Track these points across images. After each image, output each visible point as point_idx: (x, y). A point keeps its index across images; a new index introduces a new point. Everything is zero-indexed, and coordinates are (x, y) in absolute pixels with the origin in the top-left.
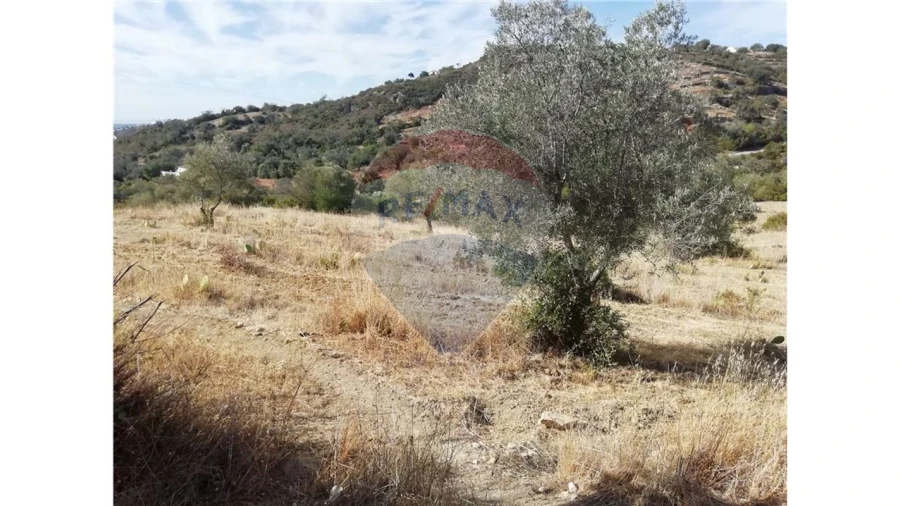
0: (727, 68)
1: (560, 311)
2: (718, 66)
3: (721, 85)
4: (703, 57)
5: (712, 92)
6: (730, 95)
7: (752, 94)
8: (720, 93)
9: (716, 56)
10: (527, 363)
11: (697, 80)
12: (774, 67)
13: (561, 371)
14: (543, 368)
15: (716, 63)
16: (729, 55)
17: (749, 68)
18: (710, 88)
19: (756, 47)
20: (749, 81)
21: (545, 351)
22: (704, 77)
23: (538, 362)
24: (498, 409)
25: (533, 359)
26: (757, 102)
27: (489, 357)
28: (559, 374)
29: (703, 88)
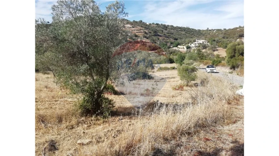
0: (147, 28)
1: (91, 101)
2: (145, 28)
3: (146, 33)
4: (141, 25)
5: (143, 35)
6: (148, 36)
7: (153, 36)
8: (145, 35)
9: (144, 25)
10: (79, 121)
11: (140, 31)
12: (157, 29)
13: (91, 122)
14: (85, 122)
15: (144, 27)
16: (147, 25)
17: (152, 29)
18: (143, 34)
19: (153, 24)
20: (152, 32)
21: (86, 116)
22: (141, 30)
23: (83, 120)
24: (62, 142)
25: (81, 120)
26: (154, 38)
27: (63, 122)
28: (90, 123)
29: (141, 33)
